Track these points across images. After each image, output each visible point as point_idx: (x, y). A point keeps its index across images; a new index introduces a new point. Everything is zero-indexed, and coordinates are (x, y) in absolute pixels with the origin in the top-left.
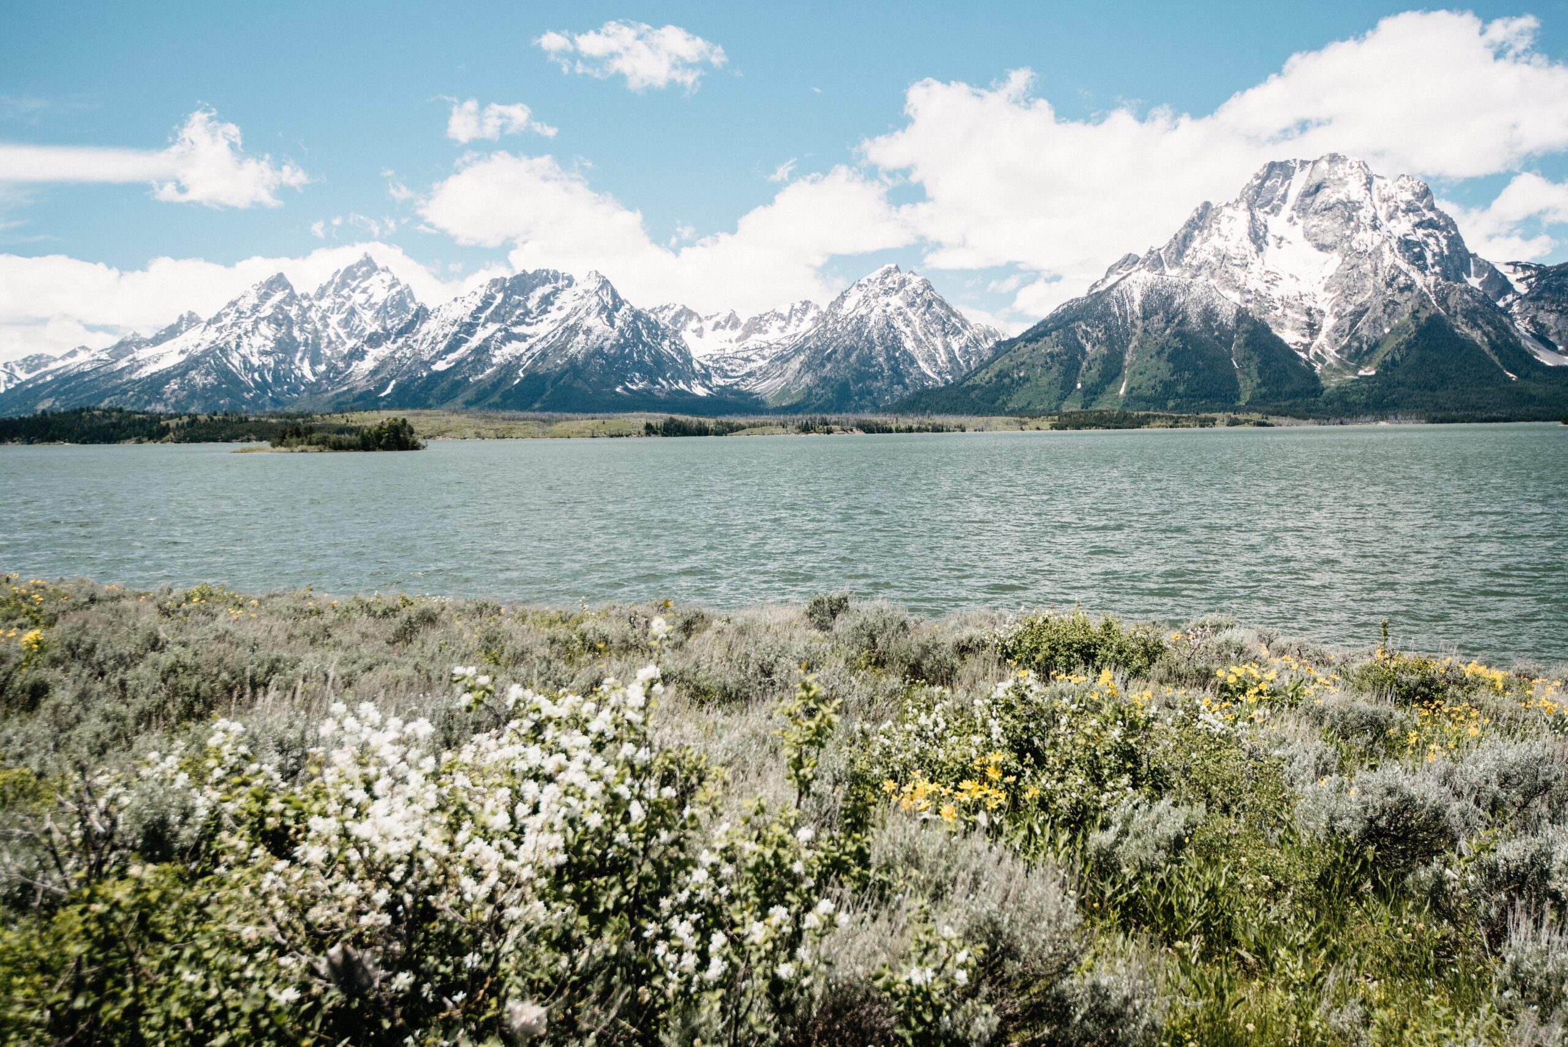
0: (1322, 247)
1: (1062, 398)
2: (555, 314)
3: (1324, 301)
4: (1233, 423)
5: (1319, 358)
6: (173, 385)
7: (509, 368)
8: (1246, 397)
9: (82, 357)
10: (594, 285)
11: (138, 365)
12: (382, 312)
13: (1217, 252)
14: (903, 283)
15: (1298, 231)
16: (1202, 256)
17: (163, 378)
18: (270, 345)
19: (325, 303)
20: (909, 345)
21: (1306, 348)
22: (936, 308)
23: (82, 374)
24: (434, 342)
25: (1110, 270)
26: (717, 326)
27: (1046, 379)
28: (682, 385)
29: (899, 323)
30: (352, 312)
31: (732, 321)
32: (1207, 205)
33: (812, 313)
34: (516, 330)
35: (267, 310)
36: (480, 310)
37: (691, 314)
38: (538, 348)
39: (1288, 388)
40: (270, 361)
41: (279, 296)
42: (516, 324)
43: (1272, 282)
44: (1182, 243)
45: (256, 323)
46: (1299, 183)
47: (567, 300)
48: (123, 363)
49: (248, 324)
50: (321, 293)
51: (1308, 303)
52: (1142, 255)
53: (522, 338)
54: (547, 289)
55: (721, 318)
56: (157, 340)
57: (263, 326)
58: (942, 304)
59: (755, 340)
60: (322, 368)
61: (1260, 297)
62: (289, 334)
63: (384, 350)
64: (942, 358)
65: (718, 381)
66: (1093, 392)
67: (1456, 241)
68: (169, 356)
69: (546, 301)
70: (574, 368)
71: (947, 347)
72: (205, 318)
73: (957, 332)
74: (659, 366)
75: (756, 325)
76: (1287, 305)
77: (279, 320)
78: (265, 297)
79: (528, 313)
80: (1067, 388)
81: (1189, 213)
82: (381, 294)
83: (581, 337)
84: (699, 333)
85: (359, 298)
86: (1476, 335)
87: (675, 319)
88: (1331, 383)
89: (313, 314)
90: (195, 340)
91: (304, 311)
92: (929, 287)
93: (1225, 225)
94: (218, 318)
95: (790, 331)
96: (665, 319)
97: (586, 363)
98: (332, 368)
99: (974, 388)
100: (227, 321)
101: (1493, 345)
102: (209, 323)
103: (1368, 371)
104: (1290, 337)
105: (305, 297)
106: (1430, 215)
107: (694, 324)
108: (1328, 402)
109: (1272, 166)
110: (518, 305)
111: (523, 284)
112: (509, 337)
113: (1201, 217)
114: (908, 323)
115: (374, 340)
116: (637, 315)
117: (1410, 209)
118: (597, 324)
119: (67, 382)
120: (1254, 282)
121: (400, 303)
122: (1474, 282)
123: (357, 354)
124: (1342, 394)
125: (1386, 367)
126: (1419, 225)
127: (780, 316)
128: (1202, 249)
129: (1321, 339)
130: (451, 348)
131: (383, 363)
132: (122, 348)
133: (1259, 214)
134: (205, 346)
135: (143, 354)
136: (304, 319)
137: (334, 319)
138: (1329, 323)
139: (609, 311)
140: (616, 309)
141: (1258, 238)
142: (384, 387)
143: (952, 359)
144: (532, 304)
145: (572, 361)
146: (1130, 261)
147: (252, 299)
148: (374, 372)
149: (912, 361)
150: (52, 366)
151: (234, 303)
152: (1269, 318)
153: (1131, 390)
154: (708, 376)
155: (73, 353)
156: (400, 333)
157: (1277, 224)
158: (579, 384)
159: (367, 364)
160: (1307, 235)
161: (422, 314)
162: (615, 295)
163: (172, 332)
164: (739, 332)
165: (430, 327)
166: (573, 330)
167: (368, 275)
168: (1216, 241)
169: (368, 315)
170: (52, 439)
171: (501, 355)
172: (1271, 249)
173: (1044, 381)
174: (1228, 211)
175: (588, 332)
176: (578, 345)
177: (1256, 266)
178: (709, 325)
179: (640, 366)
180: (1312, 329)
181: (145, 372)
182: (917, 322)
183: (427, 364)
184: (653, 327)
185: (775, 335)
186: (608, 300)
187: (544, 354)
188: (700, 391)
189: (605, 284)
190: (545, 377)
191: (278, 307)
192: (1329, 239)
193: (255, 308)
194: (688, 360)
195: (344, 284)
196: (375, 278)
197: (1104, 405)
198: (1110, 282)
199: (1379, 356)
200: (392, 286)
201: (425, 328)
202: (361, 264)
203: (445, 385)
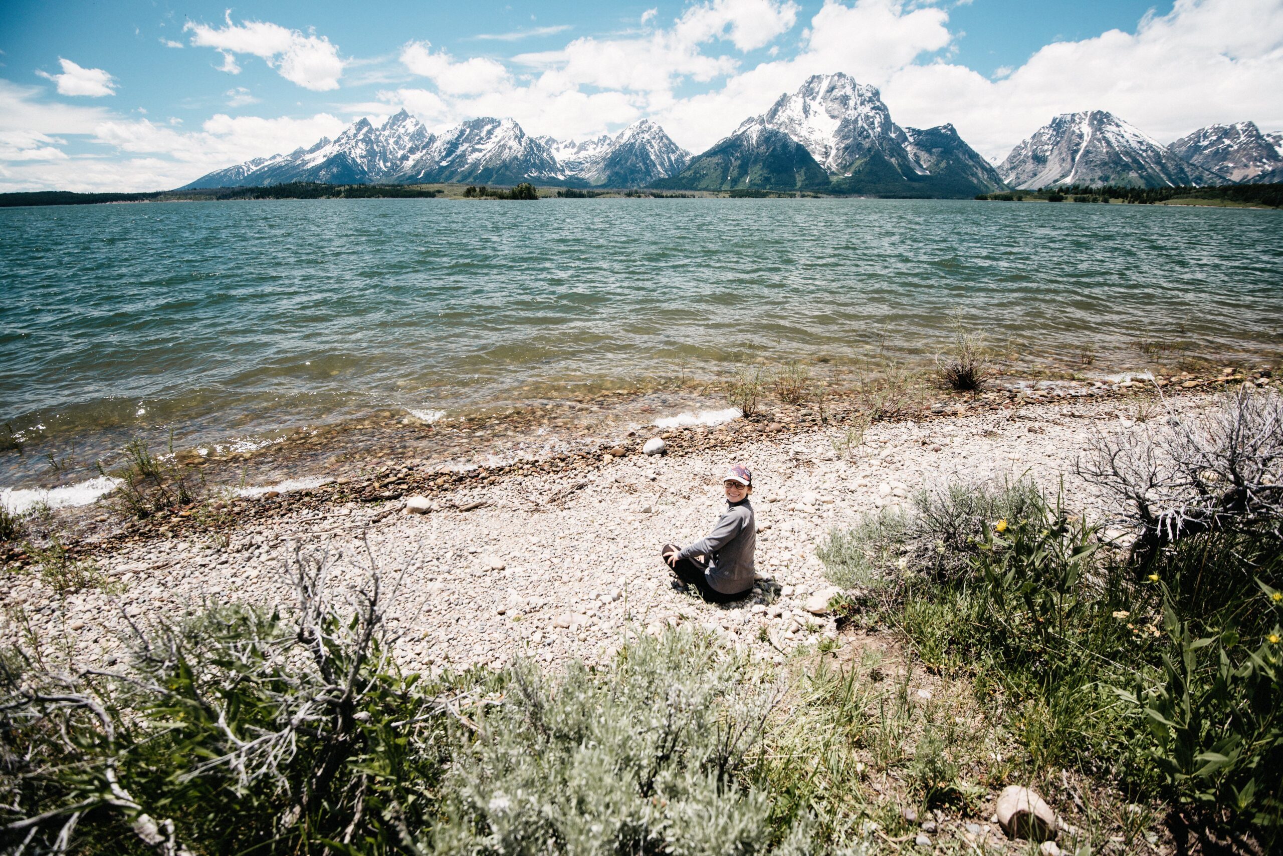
0: (833, 117)
1: (722, 184)
2: (494, 139)
3: (832, 142)
4: (803, 196)
5: (829, 168)
6: (323, 173)
7: (475, 165)
8: (799, 184)
9: (279, 159)
10: (511, 125)
11: (305, 163)
12: (412, 138)
13: (789, 118)
14: (650, 128)
15: (823, 109)
16: (782, 119)
17: (319, 168)
18: (364, 153)
19: (387, 133)
20: (653, 157)
21: (824, 163)
22: (665, 140)
23: (281, 167)
24: (440, 152)
25: (742, 124)
26: (566, 147)
27: (715, 174)
28: (553, 175)
29: (648, 147)
30: (399, 137)
31: (572, 144)
32: (785, 95)
33: (608, 141)
34: (477, 147)
35: (361, 136)
36: (459, 136)
37: (554, 141)
38: (488, 156)
39: (817, 181)
40: (365, 160)
41: (365, 129)
42: (478, 143)
43: (810, 132)
44: (774, 113)
45: (357, 142)
46: (825, 85)
47: (498, 132)
48: (299, 162)
49: (353, 142)
50: (384, 128)
51: (826, 143)
52: (756, 117)
53: (480, 151)
54: (489, 127)
55: (567, 143)
56: (312, 151)
57: (360, 144)
58: (667, 138)
59: (583, 154)
60: (389, 164)
61: (806, 139)
62: (372, 148)
63: (418, 155)
64: (667, 164)
65: (568, 173)
66: (735, 181)
67: (887, 117)
68: (319, 158)
69: (490, 133)
70: (505, 166)
71: (669, 158)
72: (332, 139)
73: (673, 152)
74: (543, 166)
75: (583, 147)
76: (817, 143)
77: (367, 141)
78: (359, 130)
79: (481, 139)
80: (724, 179)
81: (777, 98)
82: (412, 129)
83: (507, 151)
84: (558, 149)
85: (402, 130)
86: (893, 160)
87: (547, 143)
88: (834, 179)
89: (382, 138)
90: (331, 150)
91: (378, 137)
92: (661, 130)
93: (793, 105)
94: (338, 140)
95: (598, 149)
96: (542, 142)
97: (511, 163)
98: (393, 164)
99: (684, 178)
100: (343, 141)
101: (899, 165)
102: (335, 142)
103: (848, 175)
104: (817, 158)
105: (377, 130)
106: (878, 104)
107: (555, 146)
108: (833, 188)
109: (814, 77)
110: (477, 135)
111: (477, 124)
112: (474, 150)
113: (783, 100)
114: (652, 147)
115: (412, 151)
116: (531, 141)
117: (870, 100)
118: (514, 144)
119: (275, 171)
120: (804, 132)
121: (419, 134)
122: (893, 135)
123: (405, 158)
124: (839, 184)
125: (855, 172)
126: (872, 109)
127: (593, 143)
128: (782, 116)
129: (830, 159)
130: (448, 155)
131: (418, 162)
132: (297, 154)
133: (807, 100)
134: (335, 153)
135: (307, 157)
136: (377, 141)
137: (391, 141)
138: (833, 152)
139: (520, 137)
140: (522, 137)
141: (806, 111)
142: (419, 173)
143: (671, 164)
144: (483, 134)
145: (504, 162)
146: (750, 120)
147: (353, 131)
148: (414, 166)
149: (655, 165)
150: (266, 163)
151: (345, 133)
152: (809, 149)
153: (751, 181)
154: (563, 171)
155: (274, 157)
156: (424, 148)
157: (814, 105)
158: (508, 173)
159: (410, 163)
160: (827, 111)
161: (432, 139)
162: (521, 131)
163: (318, 147)
164: (576, 150)
165: (438, 144)
166: (504, 146)
167: (404, 119)
168: (788, 112)
169: (407, 139)
170: (287, 197)
171: (471, 158)
172: (811, 116)
173: (714, 175)
174: (794, 98)
175: (510, 148)
176: (506, 155)
177: (805, 125)
178: (561, 146)
179: (534, 165)
180: (826, 154)
181: (310, 165)
182: (656, 147)
183: (438, 163)
184: (538, 146)
185: (592, 152)
186: (518, 132)
187: (491, 158)
188: (561, 178)
189: (516, 125)
190: (493, 169)
191: (365, 135)
192: (836, 113)
193: (355, 136)
194: (555, 163)
195: (394, 124)
196: (408, 121)
197: (740, 187)
198: (743, 129)
199: (853, 168)
200: (417, 125)
201: (435, 145)
202: (400, 114)
203: (447, 173)
